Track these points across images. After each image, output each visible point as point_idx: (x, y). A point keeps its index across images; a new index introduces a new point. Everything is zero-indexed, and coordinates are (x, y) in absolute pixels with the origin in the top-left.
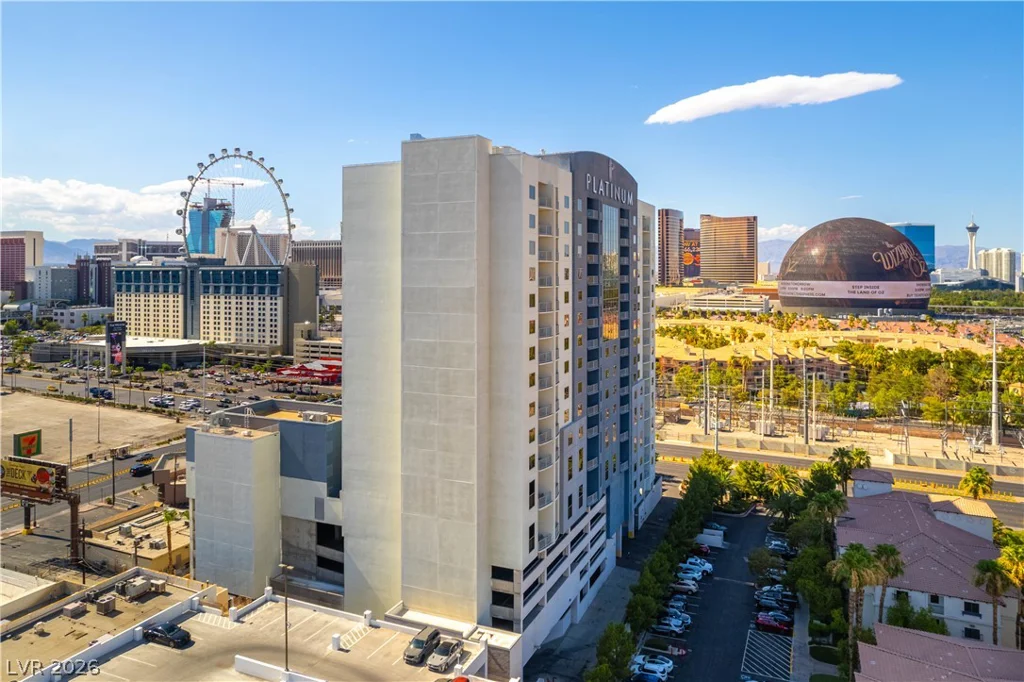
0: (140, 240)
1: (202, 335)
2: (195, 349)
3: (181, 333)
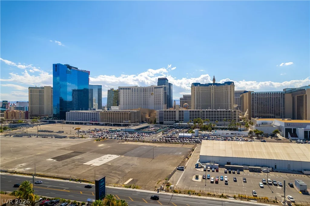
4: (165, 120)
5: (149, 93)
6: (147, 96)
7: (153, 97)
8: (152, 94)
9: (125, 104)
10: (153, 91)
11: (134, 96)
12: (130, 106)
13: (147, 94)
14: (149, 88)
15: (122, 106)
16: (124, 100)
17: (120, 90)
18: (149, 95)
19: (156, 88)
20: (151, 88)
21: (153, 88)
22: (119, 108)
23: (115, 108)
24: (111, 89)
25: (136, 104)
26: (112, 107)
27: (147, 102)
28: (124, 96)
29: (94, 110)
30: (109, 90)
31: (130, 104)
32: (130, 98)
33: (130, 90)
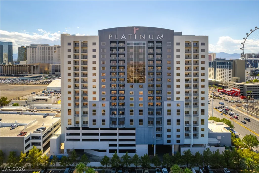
0: (253, 54)
1: (217, 79)
2: (211, 82)
3: (213, 78)
4: (56, 71)
5: (53, 51)
6: (51, 53)
7: (56, 54)
8: (55, 52)
9: (32, 60)
10: (56, 50)
11: (40, 53)
12: (36, 61)
13: (51, 51)
14: (53, 47)
15: (29, 61)
16: (31, 56)
17: (27, 48)
18: (53, 53)
19: (58, 47)
20: (54, 47)
21: (56, 47)
22: (26, 62)
23: (23, 63)
24: (21, 46)
25: (42, 60)
26: (20, 62)
27: (51, 58)
28: (31, 53)
29: (5, 64)
30: (20, 47)
31: (36, 60)
32: (36, 54)
33: (36, 48)
